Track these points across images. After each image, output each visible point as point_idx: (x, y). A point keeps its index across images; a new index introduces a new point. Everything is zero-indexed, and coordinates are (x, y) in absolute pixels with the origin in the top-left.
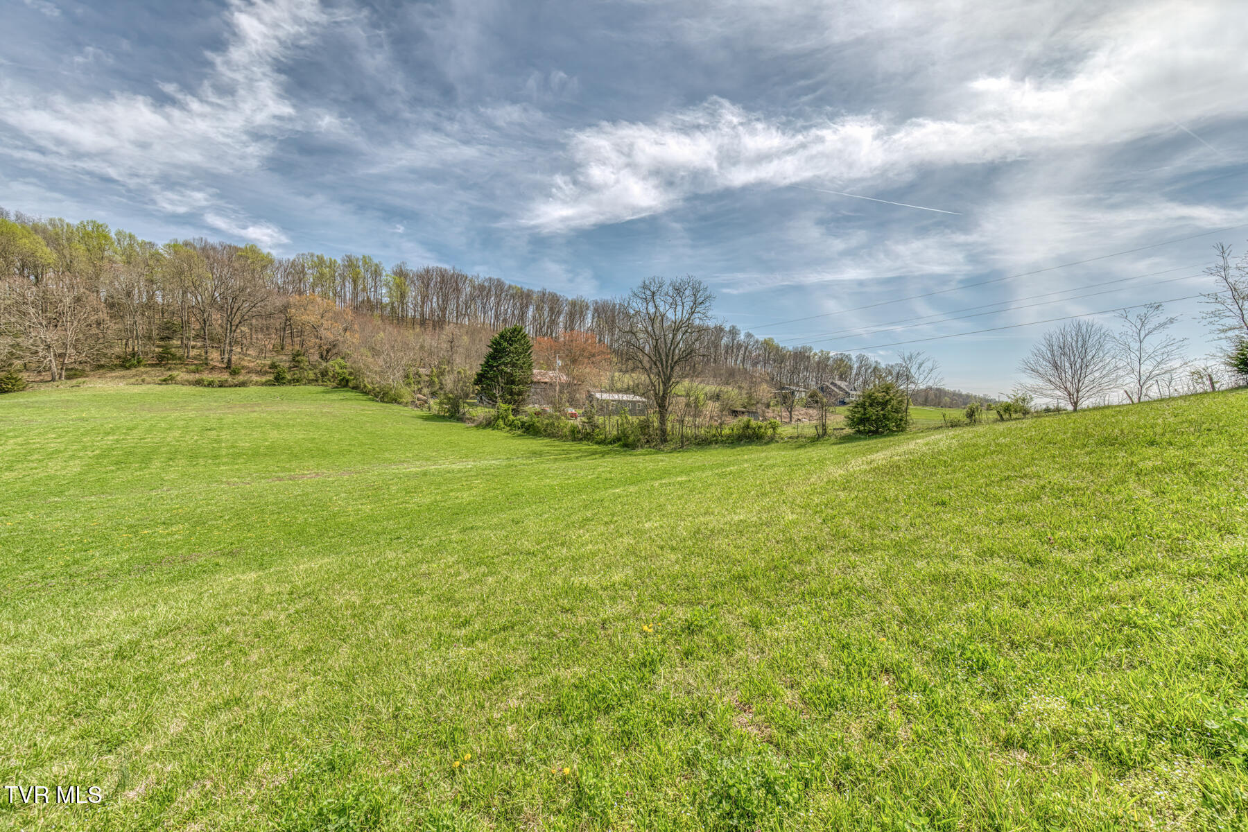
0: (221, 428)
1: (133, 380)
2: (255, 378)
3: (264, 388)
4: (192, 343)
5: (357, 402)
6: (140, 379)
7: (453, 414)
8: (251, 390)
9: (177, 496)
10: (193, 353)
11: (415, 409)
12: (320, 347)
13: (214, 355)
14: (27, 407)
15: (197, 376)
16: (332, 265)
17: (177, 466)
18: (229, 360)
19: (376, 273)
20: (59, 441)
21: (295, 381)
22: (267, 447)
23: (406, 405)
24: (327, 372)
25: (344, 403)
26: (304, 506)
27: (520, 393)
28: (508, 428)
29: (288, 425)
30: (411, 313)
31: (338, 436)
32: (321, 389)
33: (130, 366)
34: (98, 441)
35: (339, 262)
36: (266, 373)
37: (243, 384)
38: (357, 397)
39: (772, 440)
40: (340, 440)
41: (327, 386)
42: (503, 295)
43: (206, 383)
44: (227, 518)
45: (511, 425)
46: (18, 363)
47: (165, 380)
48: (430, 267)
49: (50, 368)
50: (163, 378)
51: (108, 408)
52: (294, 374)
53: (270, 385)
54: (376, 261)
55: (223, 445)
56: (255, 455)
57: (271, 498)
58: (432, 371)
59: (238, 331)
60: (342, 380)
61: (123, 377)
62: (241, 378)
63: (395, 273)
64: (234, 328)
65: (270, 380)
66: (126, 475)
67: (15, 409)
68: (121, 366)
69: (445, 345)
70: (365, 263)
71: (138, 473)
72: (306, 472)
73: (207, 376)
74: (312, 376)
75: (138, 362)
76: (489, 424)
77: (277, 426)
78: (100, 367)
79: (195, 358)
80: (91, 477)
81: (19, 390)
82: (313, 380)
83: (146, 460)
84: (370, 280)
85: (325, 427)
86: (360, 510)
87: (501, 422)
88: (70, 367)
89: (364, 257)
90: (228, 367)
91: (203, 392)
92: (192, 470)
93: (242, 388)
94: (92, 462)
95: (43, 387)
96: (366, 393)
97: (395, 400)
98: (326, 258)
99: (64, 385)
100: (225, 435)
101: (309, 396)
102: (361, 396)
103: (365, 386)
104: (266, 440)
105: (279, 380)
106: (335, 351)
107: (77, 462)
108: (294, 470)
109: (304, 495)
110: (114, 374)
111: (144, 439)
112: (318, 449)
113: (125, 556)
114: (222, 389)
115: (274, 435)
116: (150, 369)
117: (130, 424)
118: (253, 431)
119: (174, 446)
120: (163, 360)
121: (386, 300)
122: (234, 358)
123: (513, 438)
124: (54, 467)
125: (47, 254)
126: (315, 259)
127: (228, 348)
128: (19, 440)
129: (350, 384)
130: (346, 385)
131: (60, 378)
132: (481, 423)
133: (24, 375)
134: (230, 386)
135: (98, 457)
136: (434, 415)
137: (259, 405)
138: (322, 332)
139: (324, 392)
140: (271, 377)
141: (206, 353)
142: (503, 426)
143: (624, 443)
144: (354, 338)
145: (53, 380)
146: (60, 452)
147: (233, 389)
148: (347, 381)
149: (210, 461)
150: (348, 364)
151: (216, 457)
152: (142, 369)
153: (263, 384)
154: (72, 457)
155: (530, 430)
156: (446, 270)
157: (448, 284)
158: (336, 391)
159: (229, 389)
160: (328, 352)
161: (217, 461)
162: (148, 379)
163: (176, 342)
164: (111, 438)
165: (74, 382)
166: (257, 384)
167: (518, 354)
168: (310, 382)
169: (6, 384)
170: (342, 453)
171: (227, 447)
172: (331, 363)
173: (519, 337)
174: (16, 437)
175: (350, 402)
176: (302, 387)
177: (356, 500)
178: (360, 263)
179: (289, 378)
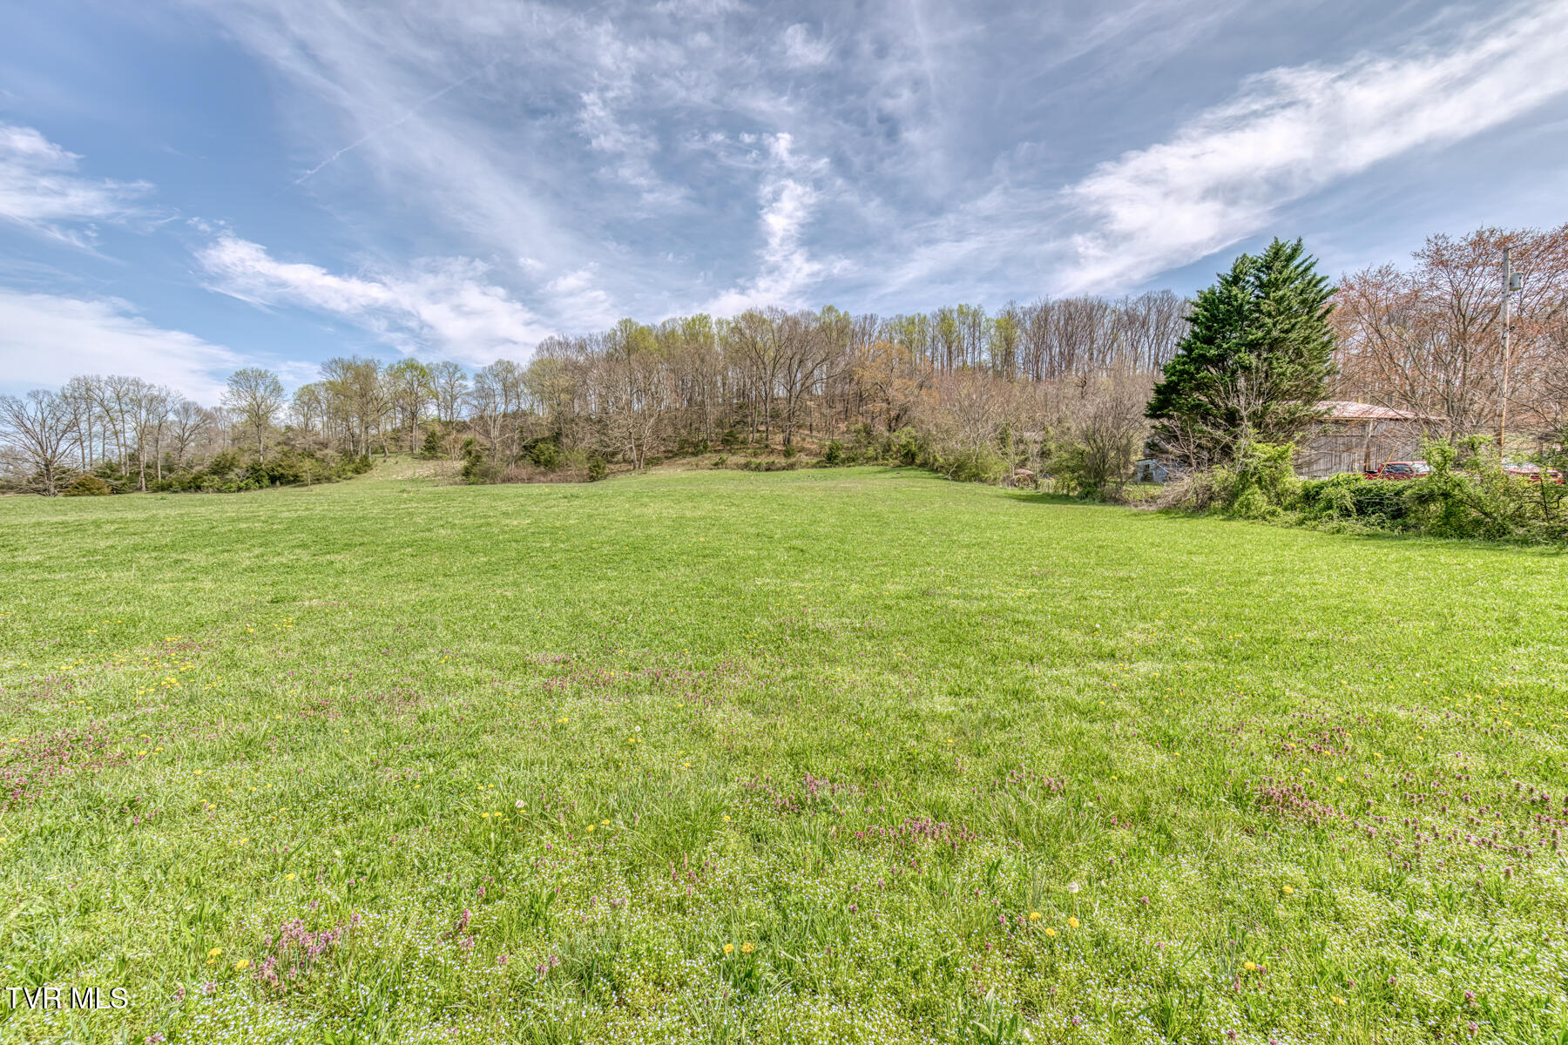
2: (806, 459)
3: (815, 470)
12: (889, 413)
15: (750, 460)
16: (922, 323)
21: (850, 461)
23: (994, 482)
24: (890, 446)
32: (880, 469)
35: (931, 317)
38: (919, 475)
41: (887, 465)
50: (716, 462)
53: (822, 467)
60: (908, 455)
62: (793, 461)
63: (1001, 315)
65: (821, 462)
68: (692, 453)
70: (962, 313)
73: (759, 460)
74: (871, 454)
75: (705, 449)
79: (758, 442)
82: (870, 458)
84: (967, 335)
89: (961, 306)
91: (744, 476)
96: (935, 470)
97: (977, 477)
102: (928, 474)
103: (936, 460)
105: (831, 461)
106: (906, 417)
114: (768, 472)
116: (709, 455)
129: (916, 460)
130: (912, 462)
131: (639, 466)
134: (778, 469)
136: (1047, 495)
138: (891, 393)
140: (823, 458)
141: (767, 433)
144: (931, 398)
145: (634, 469)
147: (778, 472)
148: (913, 456)
153: (814, 466)
158: (895, 471)
159: (772, 472)
160: (897, 421)
168: (868, 460)
169: (592, 472)
172: (898, 433)
176: (855, 468)
178: (955, 315)
179: (843, 456)
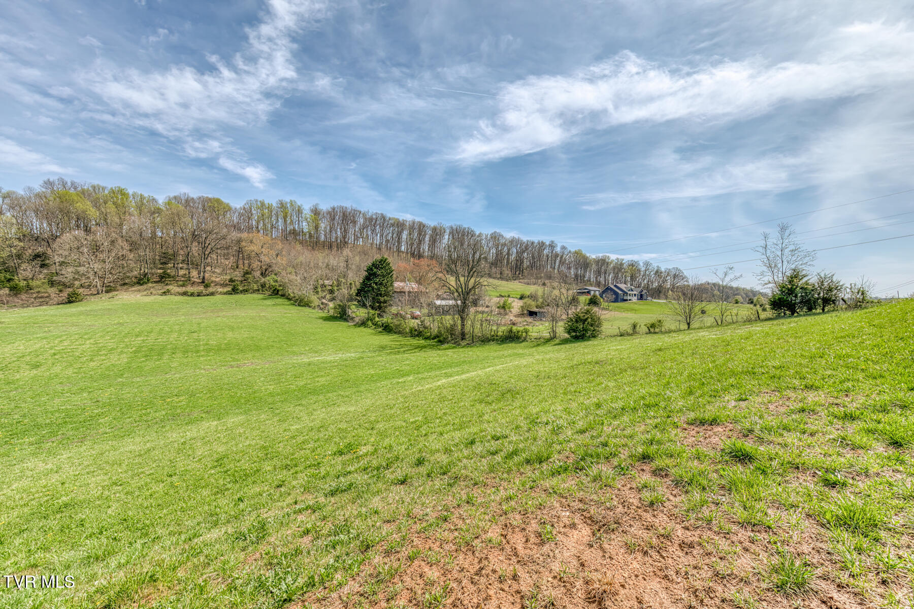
0: (200, 331)
1: (145, 293)
2: (220, 290)
3: (225, 296)
4: (181, 265)
5: (283, 306)
6: (149, 292)
7: (342, 315)
8: (218, 297)
9: (180, 378)
10: (182, 272)
11: (320, 311)
12: (261, 267)
13: (194, 273)
14: (88, 315)
15: (184, 289)
16: (270, 208)
17: (177, 358)
18: (204, 278)
19: (299, 211)
20: (112, 341)
21: (245, 291)
22: (226, 344)
23: (314, 308)
24: (265, 285)
25: (275, 307)
26: (242, 385)
27: (385, 302)
28: (374, 327)
29: (238, 327)
30: (322, 238)
31: (267, 335)
32: (261, 296)
33: (143, 283)
34: (133, 341)
35: (274, 205)
36: (227, 285)
37: (212, 294)
38: (283, 303)
39: (525, 340)
40: (268, 338)
41: (265, 294)
42: (385, 224)
43: (189, 294)
44: (205, 392)
45: (376, 324)
46: (77, 283)
47: (164, 293)
48: (336, 206)
49: (96, 286)
50: (163, 291)
51: (133, 315)
52: (245, 285)
53: (229, 294)
54: (299, 204)
55: (201, 343)
56: (219, 349)
57: (226, 381)
58: (333, 283)
59: (209, 258)
60: (275, 290)
61: (139, 291)
62: (211, 290)
63: (312, 211)
64: (206, 256)
65: (229, 291)
66: (151, 364)
67: (82, 317)
68: (138, 283)
69: (342, 264)
70: (292, 205)
71: (157, 363)
72: (246, 362)
73: (190, 289)
74: (255, 287)
75: (148, 281)
76: (363, 324)
77: (232, 329)
78: (125, 284)
79: (182, 277)
80: (134, 365)
81: (79, 301)
82: (256, 290)
83: (160, 354)
84: (295, 217)
85: (260, 328)
86: (268, 389)
87: (370, 323)
88: (108, 284)
89: (291, 201)
90: (203, 282)
91: (188, 300)
92: (185, 361)
93: (212, 297)
94: (133, 355)
95: (93, 298)
96: (289, 299)
97: (307, 305)
98: (266, 202)
99: (105, 296)
100: (202, 336)
101: (253, 302)
102: (286, 302)
103: (289, 294)
104: (225, 339)
105: (235, 291)
106: (270, 270)
107: (125, 355)
108: (240, 360)
109: (243, 378)
110: (133, 289)
111: (158, 339)
112: (255, 345)
113: (164, 413)
114: (200, 298)
115: (230, 335)
116: (155, 285)
117: (148, 328)
118: (218, 333)
119: (174, 344)
120: (163, 278)
121: (306, 230)
122: (207, 275)
123: (375, 334)
124: (114, 358)
125: (93, 213)
126: (259, 203)
127: (202, 269)
128: (92, 341)
129: (280, 293)
130: (277, 294)
131: (102, 292)
132: (358, 323)
133: (81, 290)
134: (204, 296)
135: (135, 352)
136: (331, 316)
137: (222, 310)
138: (262, 258)
139: (263, 299)
140: (229, 289)
141: (189, 273)
142: (371, 325)
143: (439, 340)
144: (282, 261)
145: (98, 293)
146: (115, 349)
147: (206, 297)
148: (278, 291)
149: (194, 354)
150: (279, 279)
151: (198, 351)
152: (150, 285)
153: (225, 294)
154: (122, 352)
155: (387, 329)
156: (346, 208)
157: (346, 218)
158: (270, 298)
159: (203, 297)
160: (266, 270)
161: (198, 354)
162: (154, 292)
163: (170, 265)
164: (140, 339)
165: (111, 295)
166: (221, 293)
167: (384, 276)
168: (254, 291)
169: (72, 298)
170: (268, 348)
171: (203, 345)
172: (268, 278)
173: (384, 265)
174: (90, 339)
175: (279, 307)
176: (249, 295)
177: (268, 382)
178: (289, 205)
179: (241, 289)
